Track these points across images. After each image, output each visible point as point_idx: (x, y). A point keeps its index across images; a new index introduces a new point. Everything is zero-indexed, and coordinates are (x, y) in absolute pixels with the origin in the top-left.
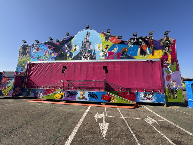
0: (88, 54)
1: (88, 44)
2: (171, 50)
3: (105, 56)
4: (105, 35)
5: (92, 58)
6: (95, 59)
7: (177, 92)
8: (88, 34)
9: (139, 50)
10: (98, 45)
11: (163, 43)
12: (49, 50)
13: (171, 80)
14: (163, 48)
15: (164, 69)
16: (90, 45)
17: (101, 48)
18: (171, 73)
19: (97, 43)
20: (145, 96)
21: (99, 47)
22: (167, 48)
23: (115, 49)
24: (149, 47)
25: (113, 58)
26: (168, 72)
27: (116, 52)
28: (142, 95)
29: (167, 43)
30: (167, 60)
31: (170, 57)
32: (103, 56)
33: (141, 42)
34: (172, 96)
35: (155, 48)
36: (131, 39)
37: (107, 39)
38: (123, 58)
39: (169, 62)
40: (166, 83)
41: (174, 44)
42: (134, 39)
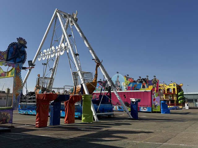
0: (118, 87)
1: (118, 82)
2: (156, 85)
3: (126, 89)
4: (126, 77)
5: (120, 90)
6: (122, 90)
7: (157, 106)
8: (118, 77)
9: (142, 85)
10: (123, 83)
11: (153, 82)
12: (100, 85)
13: (155, 101)
14: (153, 84)
15: (152, 95)
16: (119, 83)
17: (124, 85)
18: (156, 97)
19: (123, 81)
20: (143, 109)
21: (124, 84)
22: (155, 84)
23: (131, 85)
24: (146, 84)
25: (130, 90)
26: (154, 97)
27: (131, 86)
28: (142, 108)
29: (155, 82)
30: (154, 91)
31: (156, 89)
32: (125, 89)
33: (143, 81)
34: (155, 108)
35: (149, 85)
36: (138, 79)
37: (127, 79)
38: (135, 90)
39: (155, 92)
40: (153, 102)
41: (158, 82)
42: (140, 80)
